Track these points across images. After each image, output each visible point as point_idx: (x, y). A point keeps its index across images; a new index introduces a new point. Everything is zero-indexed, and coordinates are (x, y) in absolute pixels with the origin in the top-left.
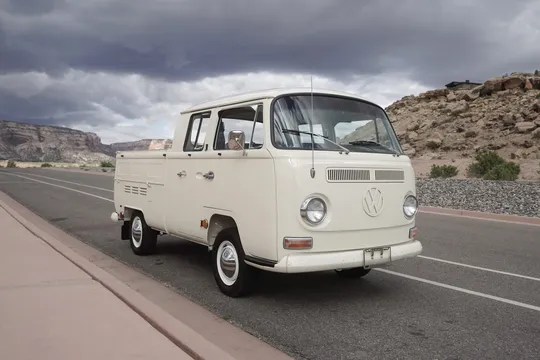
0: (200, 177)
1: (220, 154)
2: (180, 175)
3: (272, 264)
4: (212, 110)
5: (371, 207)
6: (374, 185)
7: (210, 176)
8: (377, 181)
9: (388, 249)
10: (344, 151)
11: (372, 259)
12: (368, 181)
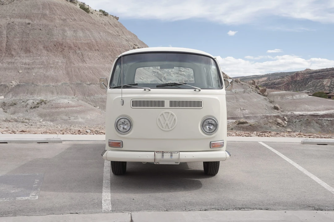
5: (164, 125)
6: (167, 111)
8: (171, 107)
9: (177, 153)
10: (147, 89)
11: (162, 158)
12: (163, 107)
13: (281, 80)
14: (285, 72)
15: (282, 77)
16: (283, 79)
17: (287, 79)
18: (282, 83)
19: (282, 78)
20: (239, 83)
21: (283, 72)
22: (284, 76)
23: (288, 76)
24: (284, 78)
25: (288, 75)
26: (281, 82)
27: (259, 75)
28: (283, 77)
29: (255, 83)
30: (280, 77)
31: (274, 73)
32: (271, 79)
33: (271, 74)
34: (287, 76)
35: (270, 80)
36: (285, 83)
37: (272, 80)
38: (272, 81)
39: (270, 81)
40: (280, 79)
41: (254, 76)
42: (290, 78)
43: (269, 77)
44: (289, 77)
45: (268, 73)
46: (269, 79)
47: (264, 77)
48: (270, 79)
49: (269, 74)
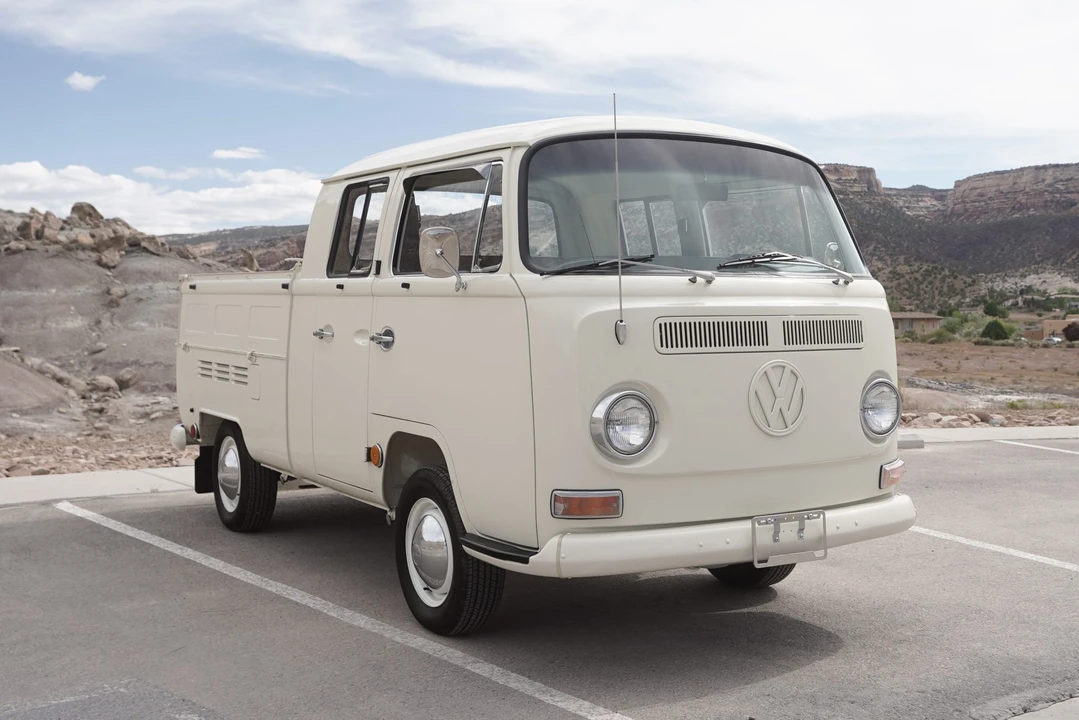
0: (363, 342)
1: (406, 286)
2: (320, 335)
3: (523, 554)
4: (392, 175)
5: (773, 416)
6: (778, 359)
7: (386, 339)
8: (788, 347)
9: (819, 517)
10: (701, 276)
11: (775, 541)
12: (765, 348)
13: (265, 251)
14: (277, 225)
15: (267, 241)
16: (272, 249)
17: (285, 248)
18: (269, 264)
19: (269, 246)
20: (193, 261)
21: (270, 225)
22: (275, 240)
23: (288, 238)
24: (274, 245)
25: (288, 235)
26: (267, 258)
27: (189, 235)
28: (272, 243)
29: (252, 261)
30: (262, 244)
31: (240, 227)
32: (230, 249)
33: (231, 230)
34: (283, 239)
35: (228, 253)
36: (278, 261)
37: (234, 252)
38: (233, 256)
39: (228, 257)
40: (262, 247)
41: (171, 238)
42: (295, 245)
43: (223, 243)
44: (292, 242)
45: (221, 229)
46: (223, 248)
47: (205, 242)
48: (227, 247)
49: (225, 230)
